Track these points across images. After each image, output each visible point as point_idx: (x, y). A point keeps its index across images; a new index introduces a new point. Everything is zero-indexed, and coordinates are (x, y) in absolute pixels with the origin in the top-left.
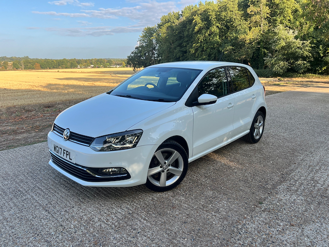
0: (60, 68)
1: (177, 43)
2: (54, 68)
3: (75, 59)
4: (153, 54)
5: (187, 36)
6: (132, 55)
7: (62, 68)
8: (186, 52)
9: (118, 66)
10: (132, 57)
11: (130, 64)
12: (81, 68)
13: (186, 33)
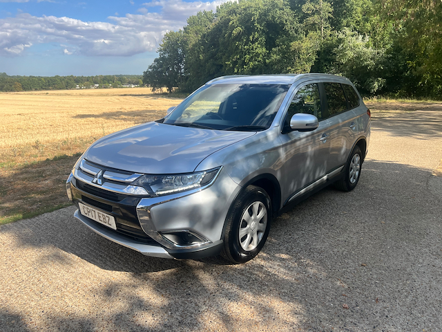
0: (50, 89)
2: (42, 88)
3: (72, 76)
4: (179, 68)
6: (150, 70)
7: (53, 89)
8: (221, 66)
9: (133, 86)
10: (150, 73)
12: (81, 88)
13: (221, 40)
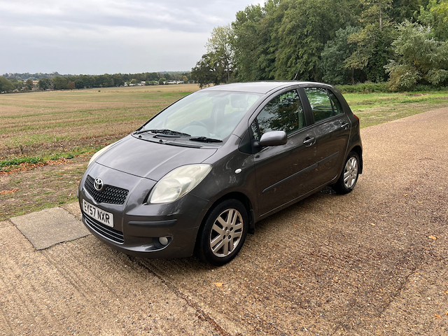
0: (101, 87)
1: (260, 49)
2: (93, 86)
3: (120, 74)
4: (227, 64)
5: (275, 38)
6: (198, 66)
7: (104, 87)
8: (273, 61)
9: (178, 82)
10: (198, 69)
11: (195, 79)
12: (129, 86)
13: (273, 35)
